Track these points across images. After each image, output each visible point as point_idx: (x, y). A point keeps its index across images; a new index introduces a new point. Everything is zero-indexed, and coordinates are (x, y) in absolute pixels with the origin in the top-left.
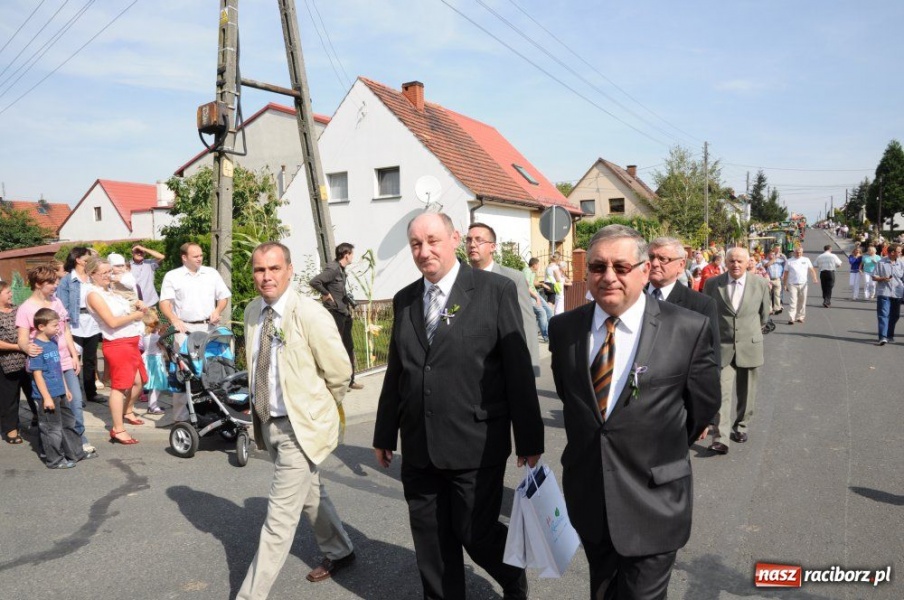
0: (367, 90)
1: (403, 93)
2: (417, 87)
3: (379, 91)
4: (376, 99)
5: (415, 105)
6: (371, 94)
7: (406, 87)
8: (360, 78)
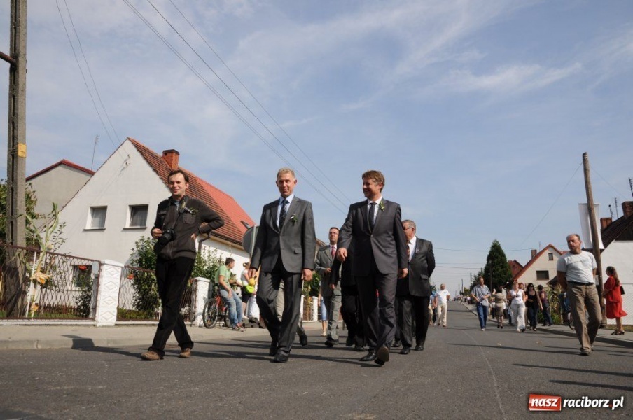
0: (133, 147)
1: (163, 157)
2: (174, 154)
3: (142, 150)
4: (139, 154)
5: (171, 166)
6: (135, 150)
7: (166, 153)
8: (129, 139)
